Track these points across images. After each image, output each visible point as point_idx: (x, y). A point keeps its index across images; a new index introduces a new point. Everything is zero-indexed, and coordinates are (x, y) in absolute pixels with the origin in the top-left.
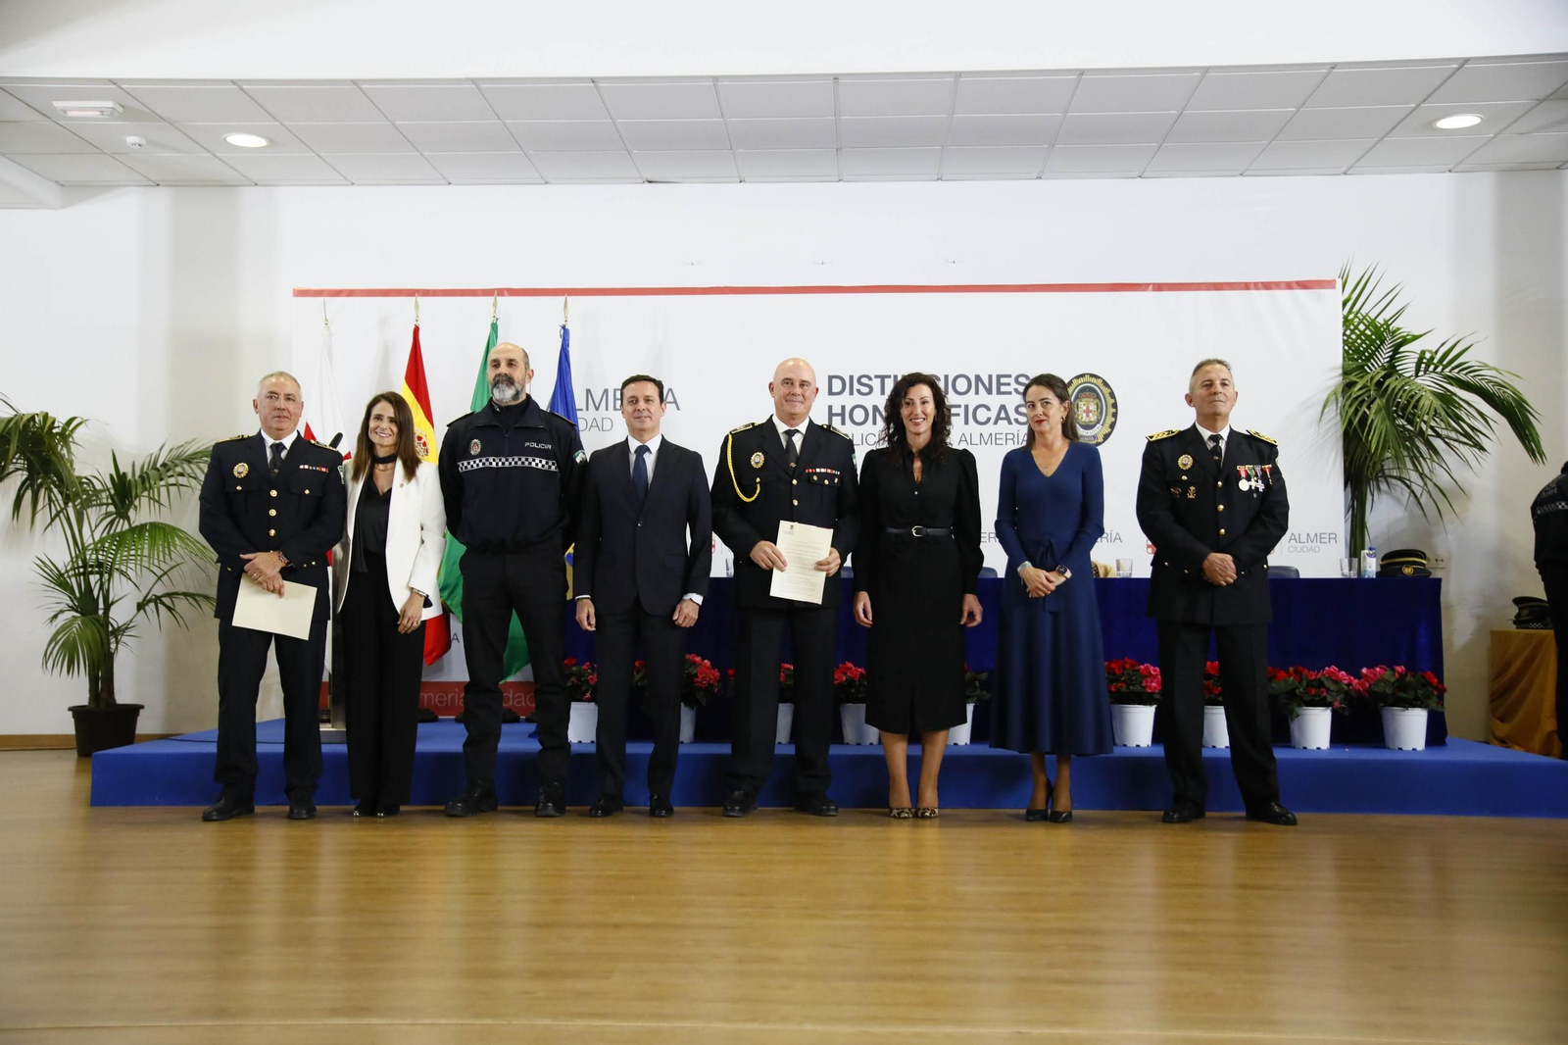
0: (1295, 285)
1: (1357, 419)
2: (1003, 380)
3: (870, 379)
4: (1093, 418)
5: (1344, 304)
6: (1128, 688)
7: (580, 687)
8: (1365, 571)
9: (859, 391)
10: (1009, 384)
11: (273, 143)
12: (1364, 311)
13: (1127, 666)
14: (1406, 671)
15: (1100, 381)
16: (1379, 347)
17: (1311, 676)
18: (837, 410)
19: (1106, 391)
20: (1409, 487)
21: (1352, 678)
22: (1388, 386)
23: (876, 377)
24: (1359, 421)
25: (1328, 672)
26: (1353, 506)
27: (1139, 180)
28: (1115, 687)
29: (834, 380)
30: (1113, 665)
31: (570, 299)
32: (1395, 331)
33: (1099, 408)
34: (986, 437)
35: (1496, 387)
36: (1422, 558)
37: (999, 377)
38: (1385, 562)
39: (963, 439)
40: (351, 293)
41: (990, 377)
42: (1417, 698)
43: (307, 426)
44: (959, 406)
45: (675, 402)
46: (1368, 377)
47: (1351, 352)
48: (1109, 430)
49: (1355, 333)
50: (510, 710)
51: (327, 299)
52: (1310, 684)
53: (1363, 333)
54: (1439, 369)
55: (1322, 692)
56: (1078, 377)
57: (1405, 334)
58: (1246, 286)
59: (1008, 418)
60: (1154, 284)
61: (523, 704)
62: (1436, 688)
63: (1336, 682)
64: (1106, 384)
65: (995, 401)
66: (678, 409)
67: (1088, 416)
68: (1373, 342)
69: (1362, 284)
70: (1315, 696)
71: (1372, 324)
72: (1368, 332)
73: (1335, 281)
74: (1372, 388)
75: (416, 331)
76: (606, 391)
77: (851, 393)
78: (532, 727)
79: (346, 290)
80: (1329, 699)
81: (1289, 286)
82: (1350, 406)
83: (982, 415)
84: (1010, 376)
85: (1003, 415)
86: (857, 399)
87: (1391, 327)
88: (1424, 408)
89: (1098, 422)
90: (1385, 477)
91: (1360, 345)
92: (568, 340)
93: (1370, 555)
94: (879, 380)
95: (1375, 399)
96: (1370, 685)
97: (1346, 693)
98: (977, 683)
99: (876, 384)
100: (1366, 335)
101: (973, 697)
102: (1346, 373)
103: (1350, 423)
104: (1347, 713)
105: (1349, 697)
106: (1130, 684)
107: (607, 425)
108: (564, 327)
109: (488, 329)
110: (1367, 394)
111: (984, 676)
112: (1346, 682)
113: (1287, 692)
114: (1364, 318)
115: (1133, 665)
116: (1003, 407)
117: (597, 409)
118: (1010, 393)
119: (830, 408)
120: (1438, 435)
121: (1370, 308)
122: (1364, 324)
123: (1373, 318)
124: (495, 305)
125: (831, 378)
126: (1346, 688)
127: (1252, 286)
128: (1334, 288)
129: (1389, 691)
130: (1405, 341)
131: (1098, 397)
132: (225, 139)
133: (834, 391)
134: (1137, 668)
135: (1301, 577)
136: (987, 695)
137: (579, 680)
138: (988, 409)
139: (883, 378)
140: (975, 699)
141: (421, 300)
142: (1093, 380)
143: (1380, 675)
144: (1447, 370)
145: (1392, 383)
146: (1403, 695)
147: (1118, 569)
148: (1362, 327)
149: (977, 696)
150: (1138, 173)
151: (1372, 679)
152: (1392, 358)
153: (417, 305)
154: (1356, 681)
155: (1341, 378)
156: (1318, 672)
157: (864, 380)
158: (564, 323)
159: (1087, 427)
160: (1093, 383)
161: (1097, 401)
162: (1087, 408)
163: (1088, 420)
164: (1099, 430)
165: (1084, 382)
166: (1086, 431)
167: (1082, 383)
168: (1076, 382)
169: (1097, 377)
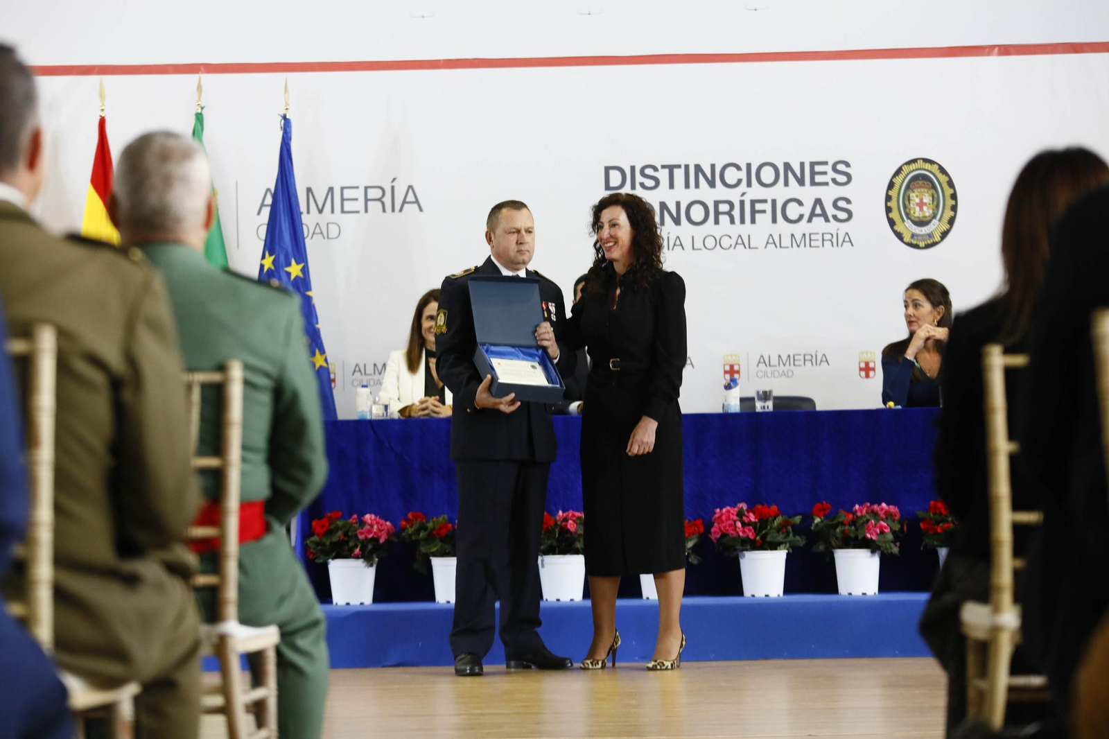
2: (818, 168)
3: (655, 169)
4: (927, 212)
7: (347, 543)
9: (642, 185)
10: (825, 173)
15: (936, 167)
19: (943, 179)
23: (663, 167)
28: (942, 528)
29: (611, 172)
33: (935, 199)
34: (798, 237)
37: (813, 164)
39: (771, 241)
41: (802, 164)
44: (765, 201)
45: (417, 202)
48: (948, 226)
56: (908, 163)
59: (824, 215)
60: (999, 46)
64: (942, 171)
65: (808, 194)
66: (421, 210)
67: (921, 209)
75: (102, 123)
76: (331, 190)
77: (633, 187)
83: (793, 210)
84: (825, 163)
85: (818, 211)
89: (934, 217)
92: (289, 131)
94: (667, 171)
98: (790, 528)
99: (663, 175)
101: (786, 543)
107: (333, 231)
108: (284, 117)
111: (798, 519)
116: (818, 202)
117: (321, 211)
118: (826, 184)
124: (200, 85)
125: (607, 169)
131: (934, 187)
133: (612, 184)
136: (800, 541)
137: (346, 534)
138: (800, 203)
139: (671, 168)
140: (788, 545)
142: (927, 166)
149: (790, 542)
153: (102, 95)
157: (649, 171)
158: (284, 112)
159: (921, 223)
160: (927, 170)
161: (932, 191)
162: (921, 201)
163: (921, 215)
164: (935, 227)
165: (916, 170)
166: (920, 228)
167: (914, 171)
168: (906, 169)
169: (931, 162)
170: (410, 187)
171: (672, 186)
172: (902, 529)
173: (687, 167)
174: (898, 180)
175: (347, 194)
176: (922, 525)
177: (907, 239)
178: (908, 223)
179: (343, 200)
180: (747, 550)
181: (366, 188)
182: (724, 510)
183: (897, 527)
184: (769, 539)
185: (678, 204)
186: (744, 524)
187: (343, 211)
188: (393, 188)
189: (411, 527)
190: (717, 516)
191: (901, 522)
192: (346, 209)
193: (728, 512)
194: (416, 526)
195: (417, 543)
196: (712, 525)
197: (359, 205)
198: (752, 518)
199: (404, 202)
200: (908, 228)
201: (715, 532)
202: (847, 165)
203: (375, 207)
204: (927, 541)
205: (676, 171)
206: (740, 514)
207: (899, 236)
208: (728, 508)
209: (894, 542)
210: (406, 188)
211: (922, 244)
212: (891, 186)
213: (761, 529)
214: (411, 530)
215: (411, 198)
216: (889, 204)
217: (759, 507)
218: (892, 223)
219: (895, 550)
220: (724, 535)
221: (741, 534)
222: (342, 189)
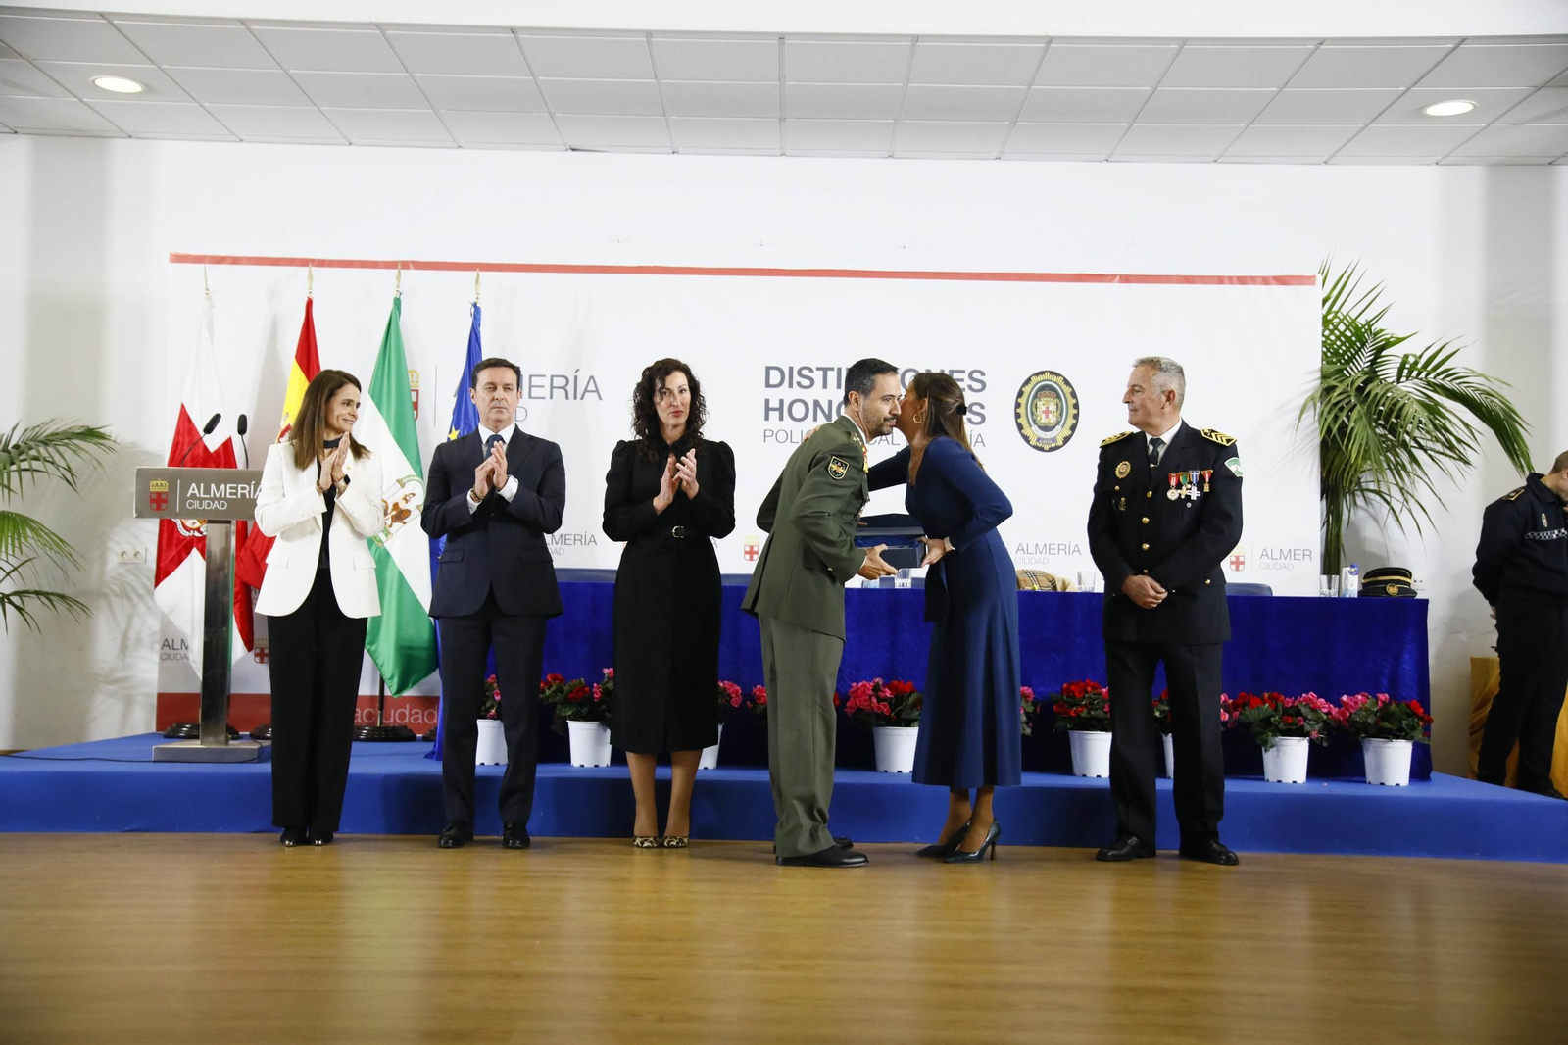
0: (1271, 280)
1: (1337, 427)
3: (811, 370)
4: (1052, 419)
5: (1324, 302)
6: (1089, 713)
8: (1347, 590)
9: (799, 384)
11: (148, 90)
12: (1344, 310)
13: (1089, 689)
14: (1390, 699)
15: (1061, 379)
16: (1360, 349)
17: (1288, 703)
18: (774, 404)
19: (1067, 390)
20: (1388, 503)
21: (1331, 706)
22: (1369, 392)
23: (818, 369)
24: (1338, 429)
25: (1305, 700)
26: (1328, 521)
27: (1106, 164)
28: (1076, 712)
29: (772, 371)
30: (1073, 688)
31: (484, 274)
32: (1378, 333)
33: (1059, 408)
35: (1483, 396)
36: (1407, 576)
38: (1367, 581)
40: (235, 260)
42: (1401, 730)
43: (183, 406)
45: (597, 391)
46: (1350, 381)
47: (1329, 354)
48: (1070, 433)
49: (1334, 334)
50: (406, 727)
51: (207, 265)
52: (1286, 712)
53: (1342, 334)
54: (1423, 375)
55: (1300, 721)
56: (1037, 374)
57: (1388, 337)
58: (1220, 280)
60: (1121, 276)
61: (421, 721)
62: (1421, 718)
63: (1314, 710)
64: (1067, 382)
66: (600, 398)
67: (1047, 416)
68: (1353, 344)
69: (1342, 282)
70: (1292, 724)
71: (1352, 324)
72: (1348, 333)
73: (1314, 277)
74: (1353, 393)
75: (309, 304)
77: (791, 386)
78: (429, 747)
79: (230, 257)
80: (1308, 728)
81: (1266, 281)
82: (1329, 412)
84: (963, 372)
86: (797, 393)
87: (1373, 328)
88: (1409, 416)
89: (1058, 424)
90: (1362, 491)
91: (1339, 347)
92: (479, 319)
93: (1352, 573)
94: (821, 372)
95: (1355, 405)
96: (1351, 714)
97: (1324, 721)
99: (818, 376)
100: (1346, 337)
102: (1324, 377)
103: (1329, 431)
104: (1325, 744)
105: (1328, 727)
106: (1092, 709)
108: (475, 305)
109: (391, 305)
110: (1346, 401)
112: (1325, 710)
113: (1261, 720)
114: (1345, 317)
115: (1093, 688)
119: (767, 401)
120: (1421, 447)
121: (1351, 307)
122: (1345, 324)
123: (1354, 318)
124: (399, 277)
125: (768, 369)
126: (1325, 717)
127: (1226, 280)
128: (1313, 284)
129: (1371, 720)
130: (1388, 344)
131: (1059, 397)
132: (93, 82)
133: (771, 383)
134: (1099, 691)
135: (1274, 595)
139: (825, 370)
141: (315, 269)
142: (1054, 378)
143: (1361, 703)
144: (1432, 376)
145: (1374, 388)
146: (1386, 725)
147: (1080, 583)
148: (1342, 328)
150: (1104, 156)
151: (1352, 707)
152: (1373, 362)
153: (310, 277)
154: (1336, 709)
155: (1320, 381)
156: (1296, 699)
157: (805, 372)
158: (476, 300)
159: (1046, 429)
160: (1053, 382)
161: (1057, 400)
162: (1047, 407)
163: (1047, 421)
164: (1059, 433)
165: (1044, 381)
166: (1047, 433)
167: (1041, 382)
168: (1034, 380)
169: (1058, 375)
170: (592, 378)
171: (825, 386)
172: (1035, 711)
173: (839, 370)
174: (1027, 390)
175: (535, 381)
176: (1055, 707)
177: (1033, 442)
178: (1035, 428)
179: (531, 387)
180: (882, 726)
181: (552, 377)
182: (860, 684)
183: (1030, 709)
184: (903, 715)
185: (830, 402)
186: (879, 700)
187: (530, 397)
188: (576, 378)
189: (549, 689)
190: (854, 689)
191: (1034, 703)
192: (533, 395)
193: (864, 686)
194: (553, 688)
195: (554, 704)
196: (847, 698)
197: (546, 392)
198: (888, 694)
199: (586, 391)
200: (1034, 432)
201: (851, 707)
202: (983, 374)
203: (559, 394)
204: (1060, 724)
205: (829, 372)
206: (876, 689)
207: (1026, 439)
208: (865, 682)
209: (1027, 723)
210: (588, 378)
211: (1046, 448)
212: (1020, 394)
213: (896, 705)
214: (548, 692)
215: (591, 387)
216: (1018, 410)
217: (896, 683)
218: (1020, 427)
219: (1028, 731)
220: (859, 710)
221: (876, 710)
222: (531, 377)
